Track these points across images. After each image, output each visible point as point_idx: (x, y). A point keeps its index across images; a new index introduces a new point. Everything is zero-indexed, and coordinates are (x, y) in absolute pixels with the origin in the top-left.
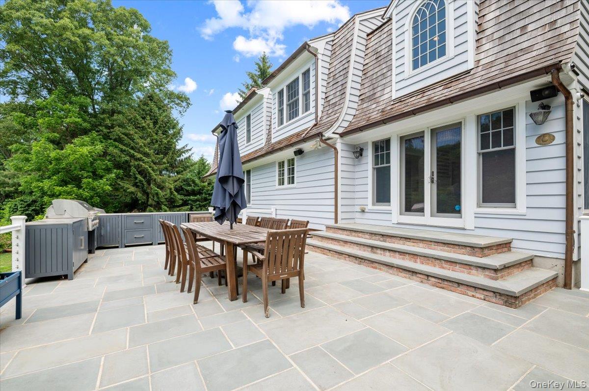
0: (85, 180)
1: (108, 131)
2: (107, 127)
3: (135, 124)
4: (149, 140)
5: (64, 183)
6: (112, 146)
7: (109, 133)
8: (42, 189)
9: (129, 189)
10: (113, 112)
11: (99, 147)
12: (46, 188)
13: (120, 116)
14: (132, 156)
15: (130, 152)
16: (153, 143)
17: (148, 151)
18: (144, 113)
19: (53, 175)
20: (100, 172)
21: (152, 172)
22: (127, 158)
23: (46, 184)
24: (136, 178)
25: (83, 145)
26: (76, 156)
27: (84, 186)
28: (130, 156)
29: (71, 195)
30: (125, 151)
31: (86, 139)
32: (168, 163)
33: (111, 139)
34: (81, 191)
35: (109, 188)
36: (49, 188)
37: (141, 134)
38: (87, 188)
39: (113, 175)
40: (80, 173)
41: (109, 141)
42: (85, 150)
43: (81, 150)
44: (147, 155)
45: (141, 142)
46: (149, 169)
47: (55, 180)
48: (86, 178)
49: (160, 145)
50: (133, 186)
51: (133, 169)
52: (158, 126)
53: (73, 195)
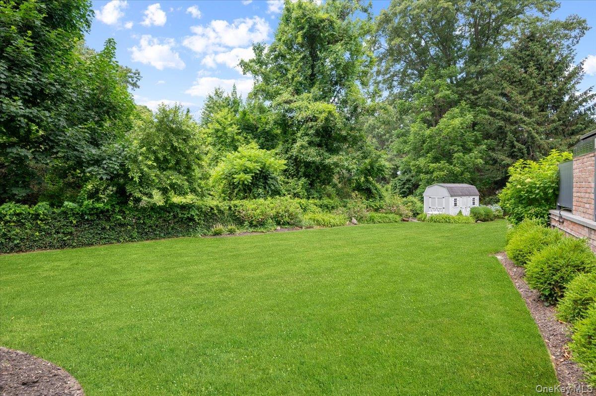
0: (456, 155)
1: (476, 97)
2: (475, 93)
3: (510, 78)
4: (531, 93)
5: (436, 160)
6: (481, 113)
7: (477, 99)
8: (419, 167)
9: (503, 160)
10: (481, 73)
11: (469, 117)
12: (422, 165)
13: (491, 76)
14: (508, 120)
15: (505, 116)
16: (536, 97)
17: (530, 109)
18: (521, 61)
19: (427, 153)
20: (470, 145)
21: (536, 135)
22: (502, 123)
23: (422, 162)
24: (513, 146)
25: (453, 118)
26: (449, 130)
27: (455, 161)
28: (504, 120)
29: (444, 171)
30: (499, 115)
31: (456, 110)
32: (559, 120)
33: (479, 106)
34: (452, 166)
35: (481, 161)
36: (424, 166)
37: (519, 89)
38: (458, 163)
39: (484, 147)
40: (452, 147)
41: (477, 109)
42: (457, 122)
43: (453, 122)
44: (528, 114)
45: (520, 99)
46: (533, 131)
47: (430, 157)
48: (456, 152)
49: (546, 98)
50: (508, 156)
51: (510, 135)
52: (543, 72)
53: (446, 171)
